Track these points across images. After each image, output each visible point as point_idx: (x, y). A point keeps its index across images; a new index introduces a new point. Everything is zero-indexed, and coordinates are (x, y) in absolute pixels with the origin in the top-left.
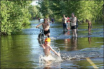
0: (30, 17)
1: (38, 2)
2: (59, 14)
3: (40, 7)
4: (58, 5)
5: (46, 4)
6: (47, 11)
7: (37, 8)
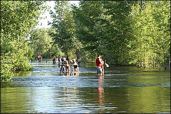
0: (32, 55)
1: (52, 22)
2: (93, 48)
3: (55, 33)
4: (92, 31)
5: (70, 27)
6: (71, 41)
7: (51, 34)
